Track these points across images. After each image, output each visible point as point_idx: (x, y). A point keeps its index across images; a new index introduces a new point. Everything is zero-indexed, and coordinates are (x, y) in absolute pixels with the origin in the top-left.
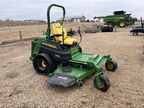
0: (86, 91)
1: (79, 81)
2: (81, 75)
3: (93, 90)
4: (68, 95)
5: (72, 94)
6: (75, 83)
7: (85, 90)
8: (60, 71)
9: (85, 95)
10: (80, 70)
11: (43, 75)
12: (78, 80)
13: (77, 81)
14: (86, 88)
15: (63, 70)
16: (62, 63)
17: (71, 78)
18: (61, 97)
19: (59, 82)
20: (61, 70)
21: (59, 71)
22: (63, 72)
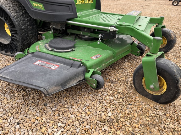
0: (111, 101)
1: (94, 73)
2: (98, 60)
3: (130, 97)
4: (59, 115)
5: (72, 110)
6: (82, 78)
7: (108, 98)
8: (45, 46)
9: (110, 114)
10: (96, 46)
11: (7, 55)
12: (92, 71)
13: (88, 75)
14: (111, 92)
15: (52, 45)
16: (54, 29)
17: (72, 66)
18: (37, 122)
19: (32, 75)
20: (47, 43)
21: (43, 46)
22: (51, 49)
